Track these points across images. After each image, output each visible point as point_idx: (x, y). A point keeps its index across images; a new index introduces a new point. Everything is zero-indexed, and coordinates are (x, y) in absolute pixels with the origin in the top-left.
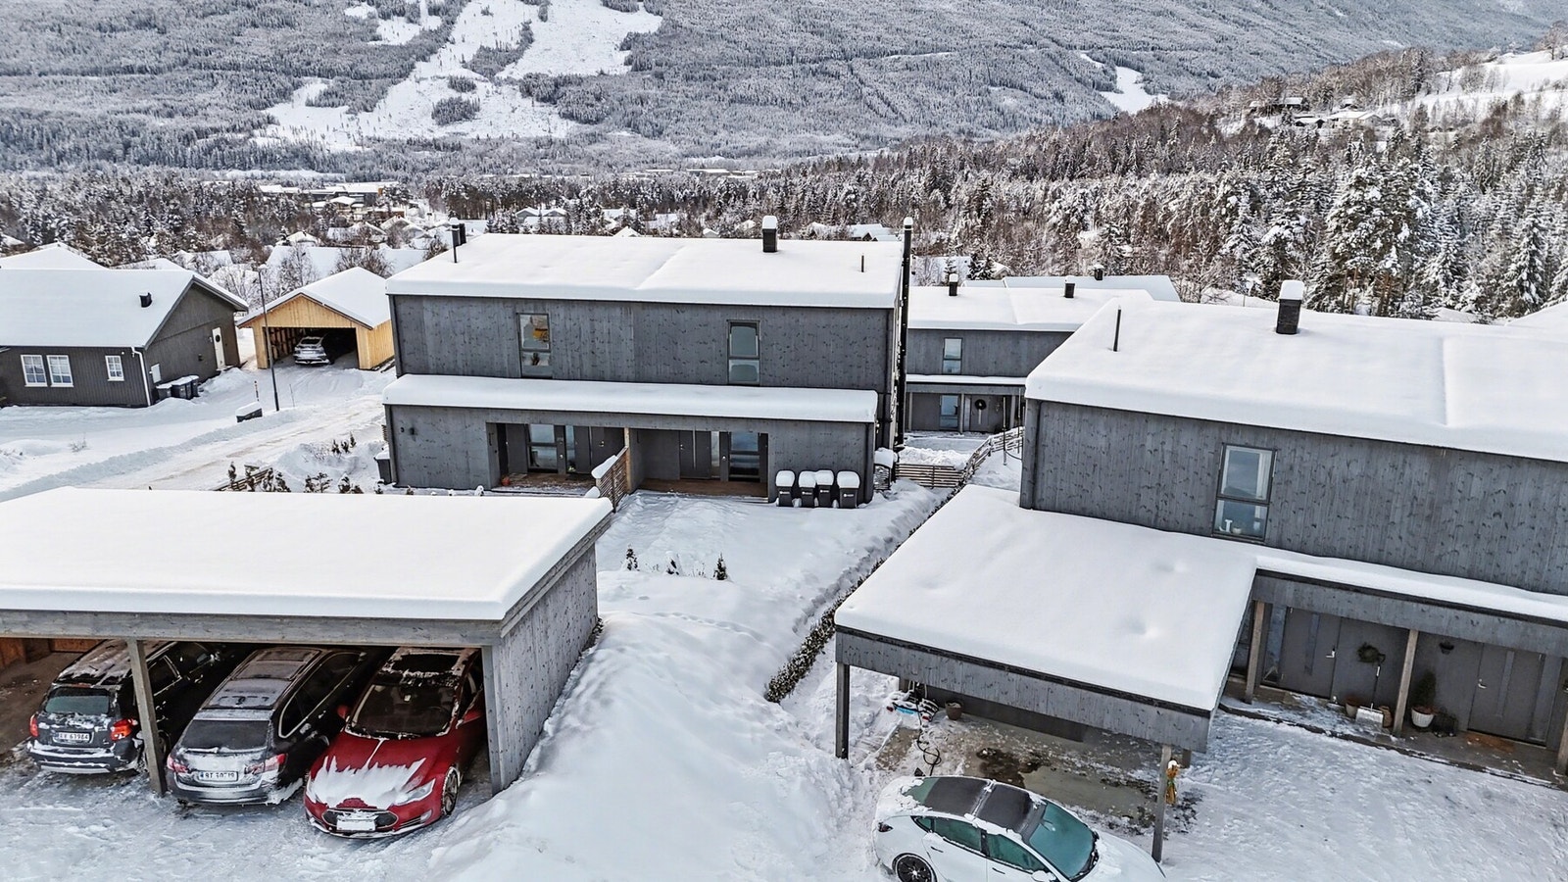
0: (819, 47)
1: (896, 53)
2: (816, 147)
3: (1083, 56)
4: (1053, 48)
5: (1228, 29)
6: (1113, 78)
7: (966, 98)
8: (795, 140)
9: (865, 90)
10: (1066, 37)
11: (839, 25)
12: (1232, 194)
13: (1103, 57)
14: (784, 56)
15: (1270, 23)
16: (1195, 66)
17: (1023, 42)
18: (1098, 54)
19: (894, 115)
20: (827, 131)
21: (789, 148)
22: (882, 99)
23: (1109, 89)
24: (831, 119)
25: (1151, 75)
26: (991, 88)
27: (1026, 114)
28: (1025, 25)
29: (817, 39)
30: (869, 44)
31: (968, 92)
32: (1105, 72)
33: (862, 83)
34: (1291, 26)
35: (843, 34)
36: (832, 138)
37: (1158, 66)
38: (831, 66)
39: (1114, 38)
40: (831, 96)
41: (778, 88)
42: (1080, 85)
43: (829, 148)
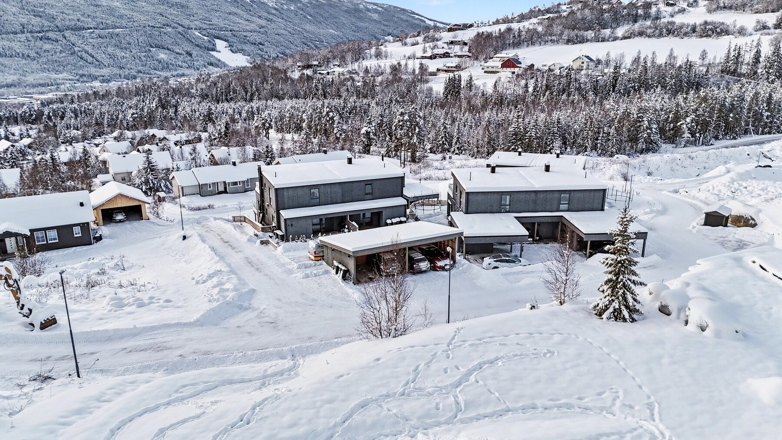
0: (40, 24)
1: (91, 28)
2: (52, 81)
3: (197, 33)
4: (180, 29)
5: (263, 22)
6: (214, 45)
7: (138, 54)
8: (37, 77)
9: (76, 49)
10: (186, 23)
11: (53, 12)
12: (330, 112)
13: (207, 34)
14: (19, 28)
15: (281, 20)
16: (251, 39)
17: (164, 25)
18: (204, 32)
19: (97, 63)
20: (57, 72)
21: (34, 82)
22: (88, 54)
23: (213, 50)
24: (58, 66)
25: (232, 44)
26: (151, 49)
27: (173, 62)
28: (163, 16)
29: (38, 19)
30: (73, 23)
31: (138, 51)
32: (209, 41)
33: (73, 45)
34: (290, 22)
35: (55, 17)
36: (61, 76)
37: (234, 40)
38: (51, 35)
39: (210, 25)
40: (55, 52)
41: (17, 47)
42: (198, 49)
43: (61, 81)
